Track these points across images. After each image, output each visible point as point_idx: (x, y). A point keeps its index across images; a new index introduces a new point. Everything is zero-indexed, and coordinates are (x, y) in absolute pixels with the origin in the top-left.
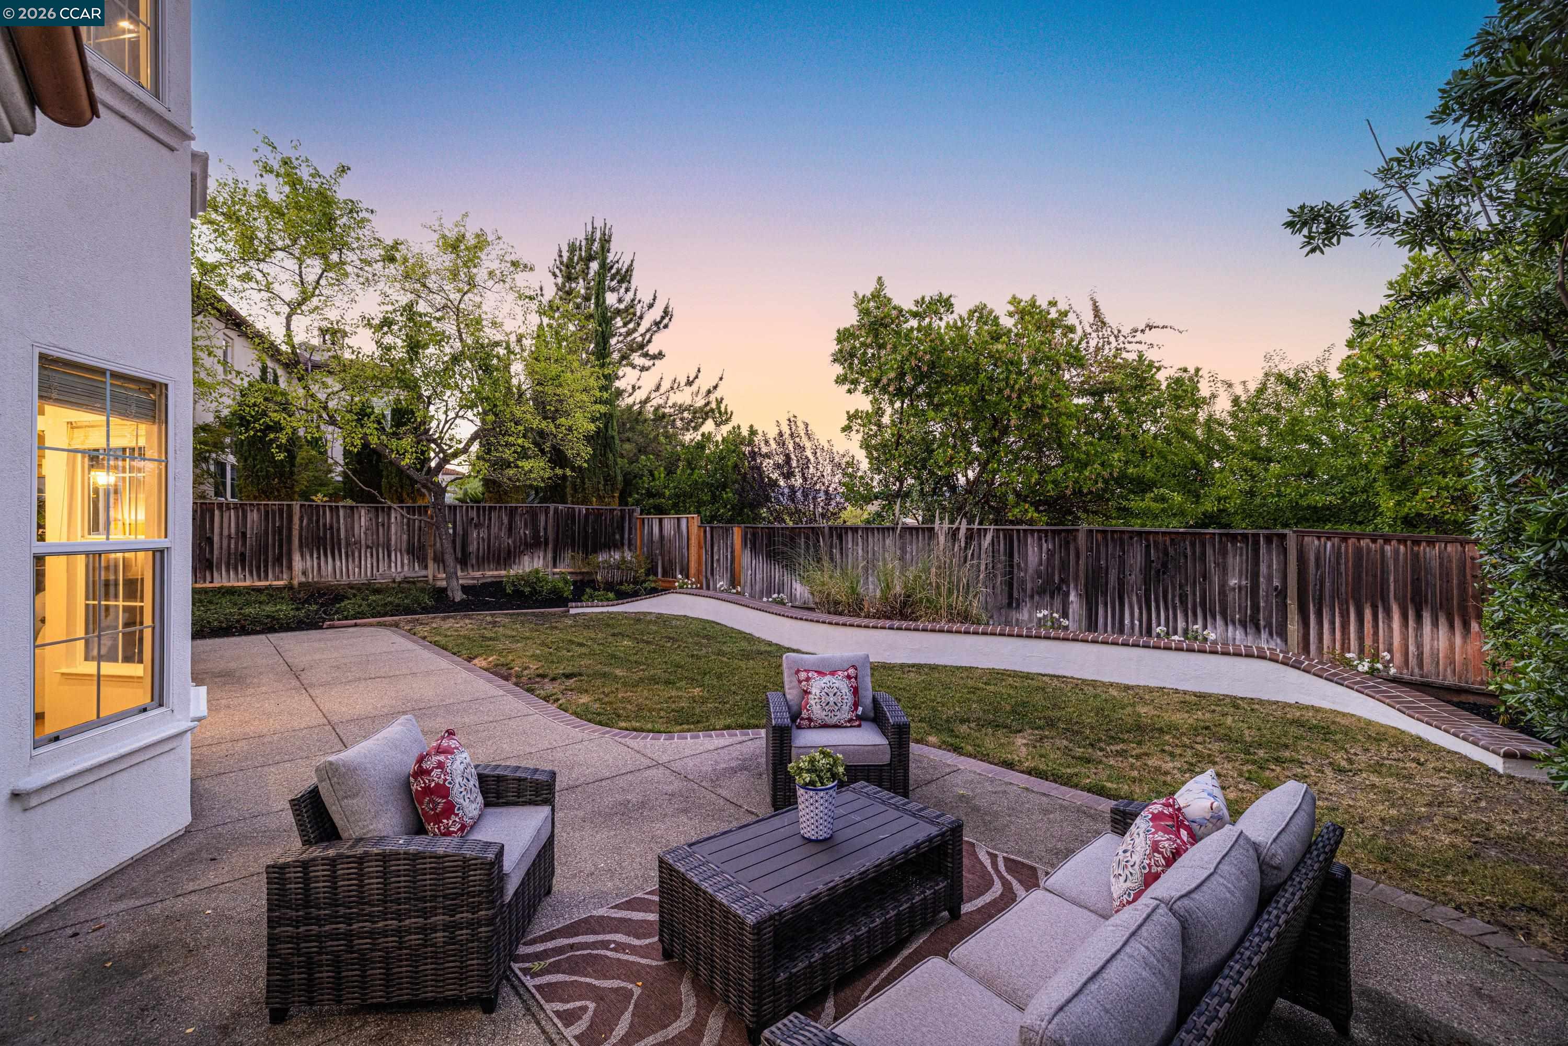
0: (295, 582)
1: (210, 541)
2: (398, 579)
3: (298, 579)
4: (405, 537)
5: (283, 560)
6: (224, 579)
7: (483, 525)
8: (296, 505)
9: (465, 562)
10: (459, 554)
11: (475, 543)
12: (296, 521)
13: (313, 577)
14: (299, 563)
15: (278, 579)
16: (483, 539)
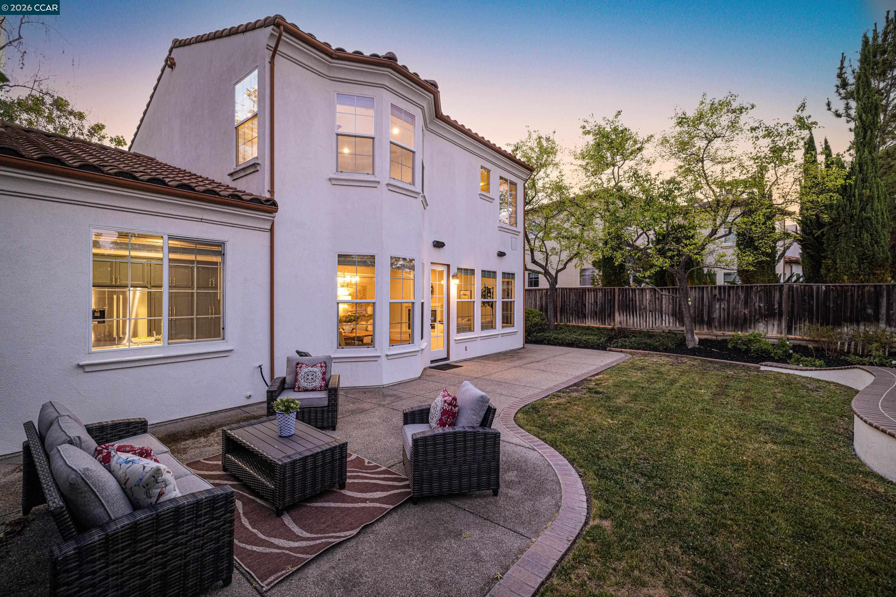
0: (617, 327)
1: (585, 305)
2: (667, 331)
4: (671, 306)
5: (611, 316)
6: (590, 323)
7: (724, 300)
8: (617, 289)
9: (710, 324)
10: (706, 318)
11: (718, 311)
12: (617, 297)
13: (624, 326)
14: (618, 318)
15: (609, 325)
16: (724, 309)
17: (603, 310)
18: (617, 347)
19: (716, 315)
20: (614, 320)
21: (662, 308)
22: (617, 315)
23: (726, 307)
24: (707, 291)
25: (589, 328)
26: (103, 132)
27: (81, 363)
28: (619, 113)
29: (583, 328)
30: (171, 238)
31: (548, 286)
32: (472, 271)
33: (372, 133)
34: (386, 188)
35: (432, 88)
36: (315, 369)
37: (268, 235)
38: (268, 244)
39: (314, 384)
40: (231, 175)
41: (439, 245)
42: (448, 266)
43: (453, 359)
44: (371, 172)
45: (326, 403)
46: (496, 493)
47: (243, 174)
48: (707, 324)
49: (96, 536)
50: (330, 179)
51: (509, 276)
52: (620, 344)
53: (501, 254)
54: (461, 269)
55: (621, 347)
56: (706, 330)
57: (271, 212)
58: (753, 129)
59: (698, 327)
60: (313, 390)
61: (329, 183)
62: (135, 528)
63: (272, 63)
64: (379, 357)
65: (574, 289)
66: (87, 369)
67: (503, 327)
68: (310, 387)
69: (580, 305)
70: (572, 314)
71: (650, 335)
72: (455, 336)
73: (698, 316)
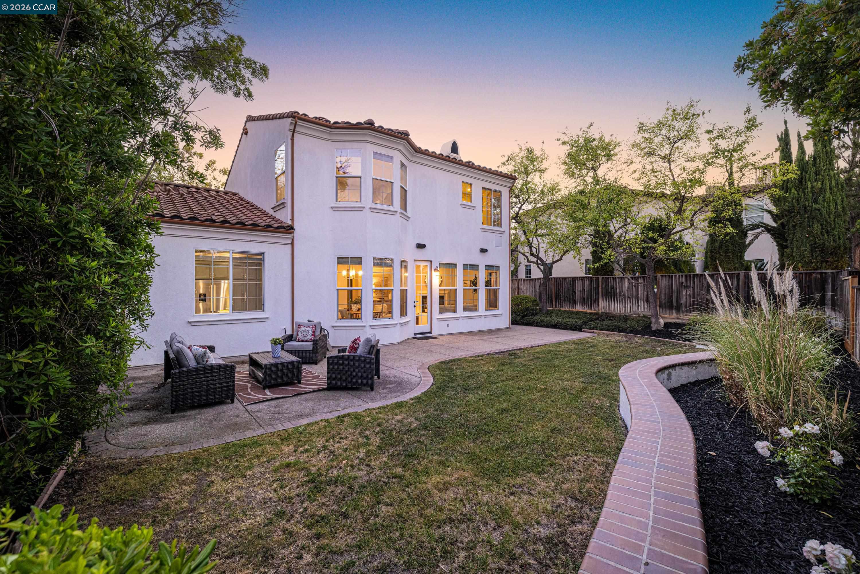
0: (600, 312)
1: (575, 292)
2: (642, 315)
3: (601, 311)
4: (645, 293)
5: (596, 301)
6: (579, 308)
7: (690, 287)
8: (601, 277)
9: (678, 308)
10: (674, 303)
11: (684, 297)
12: (600, 285)
13: (607, 311)
14: (602, 303)
15: (595, 310)
16: (690, 295)
17: (589, 297)
18: (590, 329)
19: (683, 301)
20: (598, 305)
21: (638, 294)
22: (601, 301)
23: (692, 293)
24: (675, 278)
25: (577, 313)
26: (214, 166)
27: (190, 321)
28: (591, 125)
29: (573, 312)
30: (234, 252)
31: (541, 276)
32: (455, 265)
33: (359, 174)
34: (370, 210)
35: (404, 136)
36: (308, 329)
37: (290, 247)
38: (290, 252)
39: (307, 337)
40: (273, 208)
41: (421, 246)
42: (431, 261)
43: (435, 333)
44: (359, 200)
45: (311, 348)
46: (372, 389)
47: (278, 208)
48: (676, 309)
49: (184, 369)
50: (332, 208)
51: (493, 269)
52: (592, 326)
53: (484, 251)
54: (443, 264)
55: (593, 329)
56: (675, 315)
57: (291, 233)
58: (709, 132)
59: (668, 312)
60: (306, 341)
61: (331, 210)
62: (197, 369)
63: (292, 139)
64: (364, 326)
65: (566, 278)
66: (193, 324)
67: (486, 310)
68: (305, 339)
69: (571, 292)
70: (565, 301)
71: (625, 318)
72: (436, 315)
73: (668, 302)
